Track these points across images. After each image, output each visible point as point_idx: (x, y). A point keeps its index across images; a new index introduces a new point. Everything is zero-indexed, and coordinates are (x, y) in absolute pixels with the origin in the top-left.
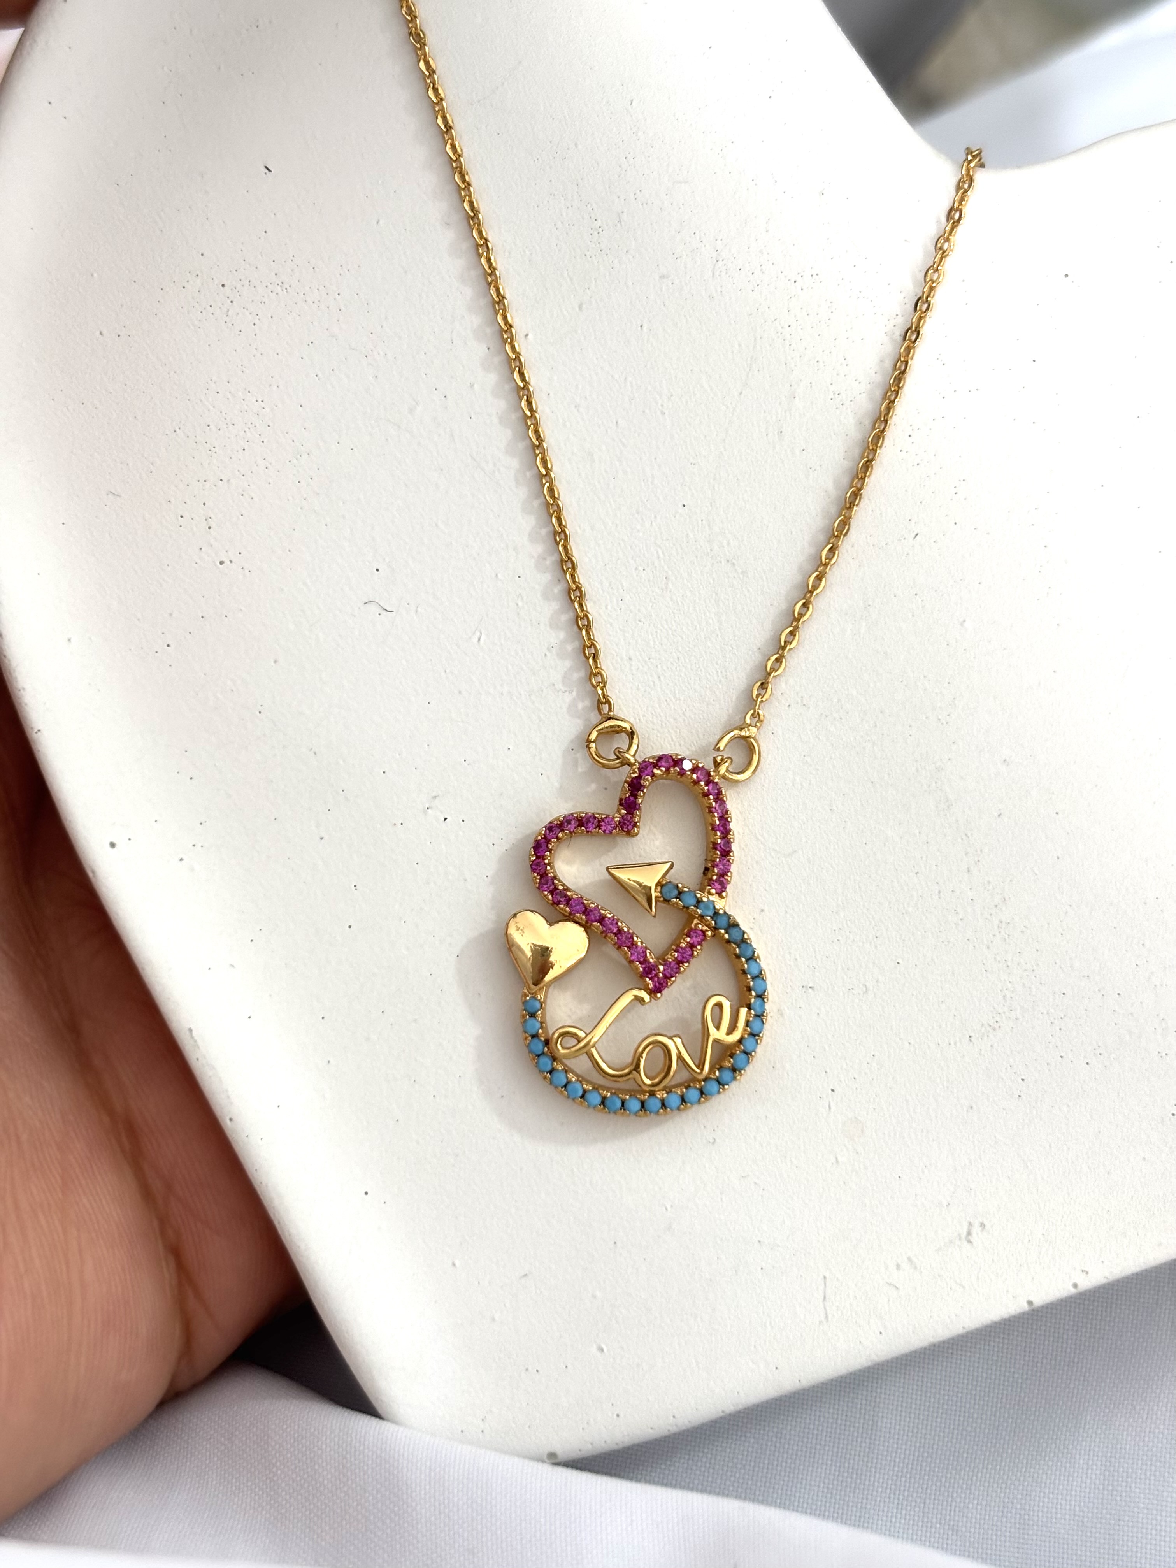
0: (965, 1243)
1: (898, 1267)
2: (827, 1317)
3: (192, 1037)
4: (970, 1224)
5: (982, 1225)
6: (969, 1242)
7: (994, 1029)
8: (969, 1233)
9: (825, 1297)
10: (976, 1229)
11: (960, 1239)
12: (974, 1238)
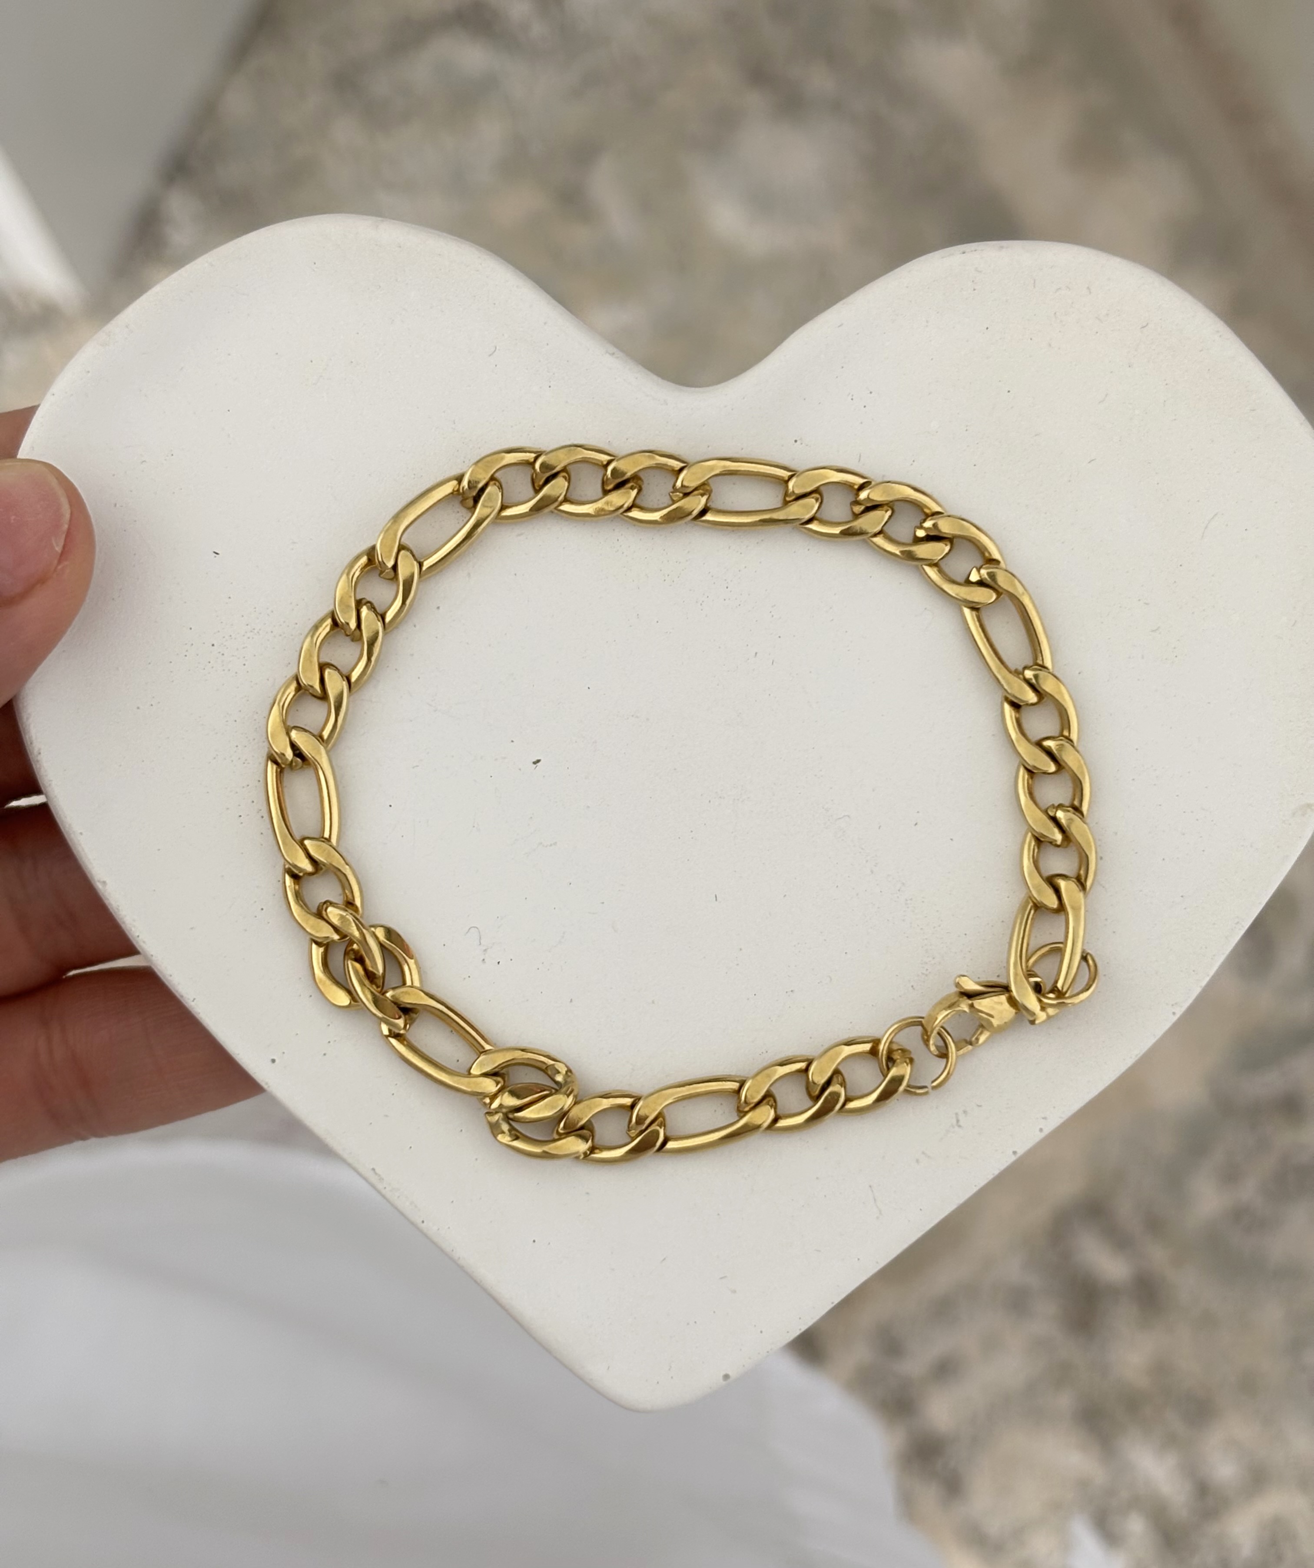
0: (957, 1128)
1: (917, 1161)
2: (880, 1213)
3: (376, 1174)
4: (957, 1114)
5: (965, 1112)
6: (960, 1126)
7: (926, 975)
8: (958, 1121)
9: (875, 1200)
10: (962, 1117)
11: (953, 1127)
12: (961, 1123)
